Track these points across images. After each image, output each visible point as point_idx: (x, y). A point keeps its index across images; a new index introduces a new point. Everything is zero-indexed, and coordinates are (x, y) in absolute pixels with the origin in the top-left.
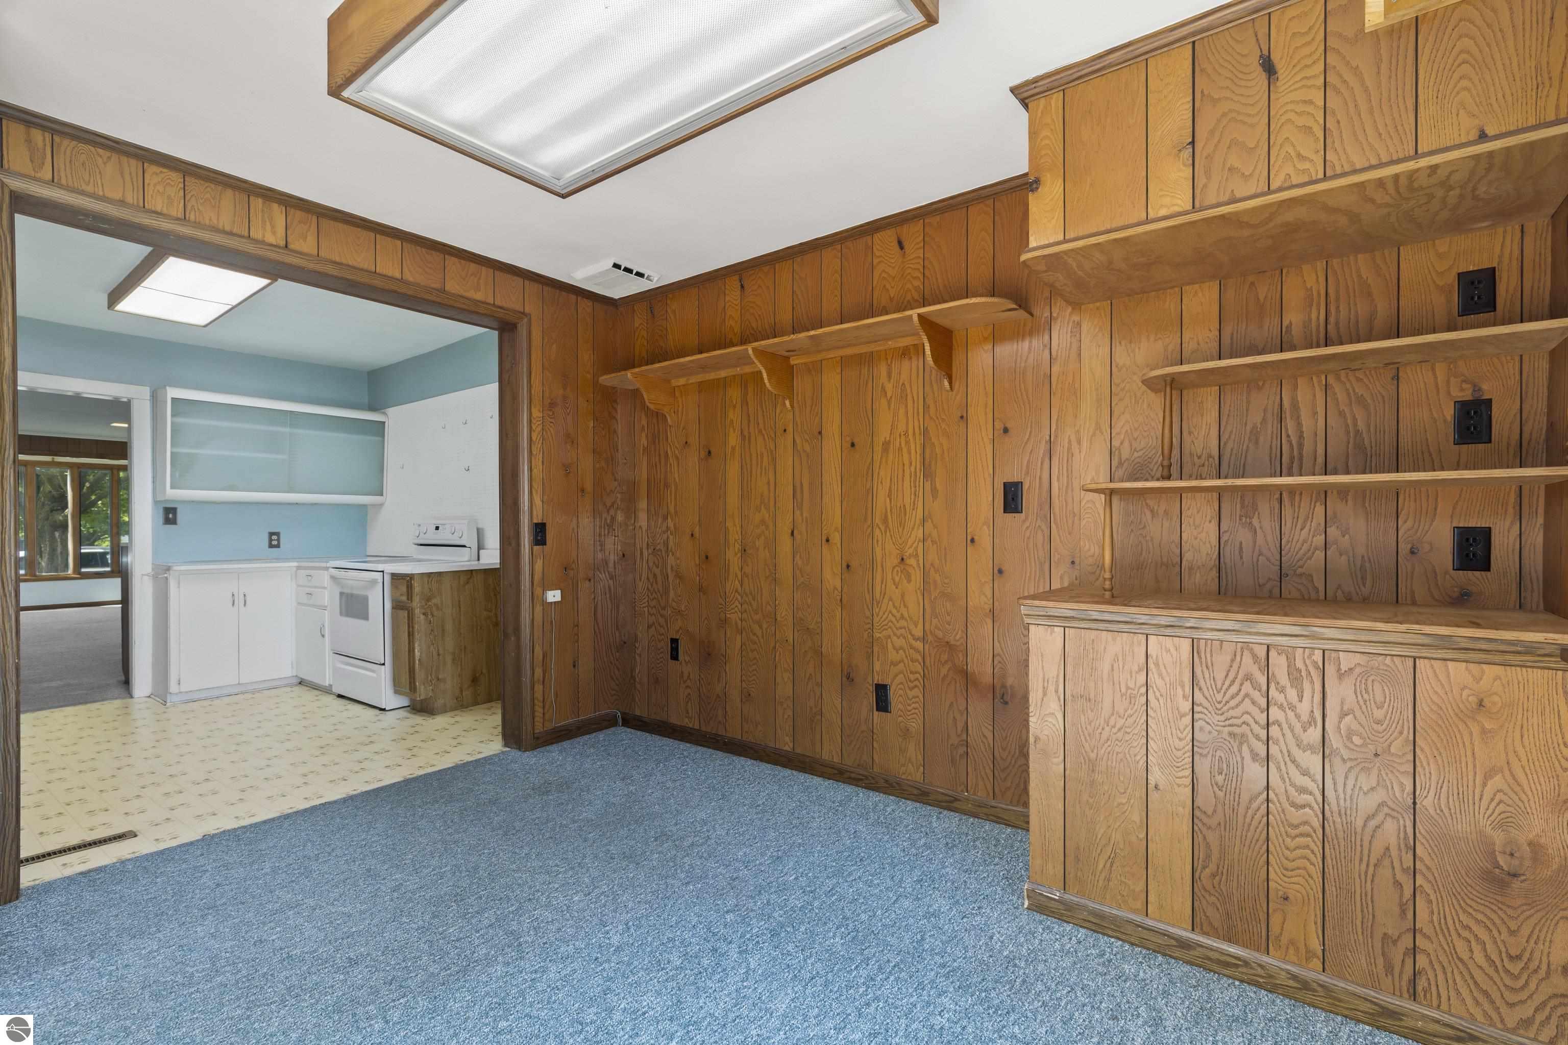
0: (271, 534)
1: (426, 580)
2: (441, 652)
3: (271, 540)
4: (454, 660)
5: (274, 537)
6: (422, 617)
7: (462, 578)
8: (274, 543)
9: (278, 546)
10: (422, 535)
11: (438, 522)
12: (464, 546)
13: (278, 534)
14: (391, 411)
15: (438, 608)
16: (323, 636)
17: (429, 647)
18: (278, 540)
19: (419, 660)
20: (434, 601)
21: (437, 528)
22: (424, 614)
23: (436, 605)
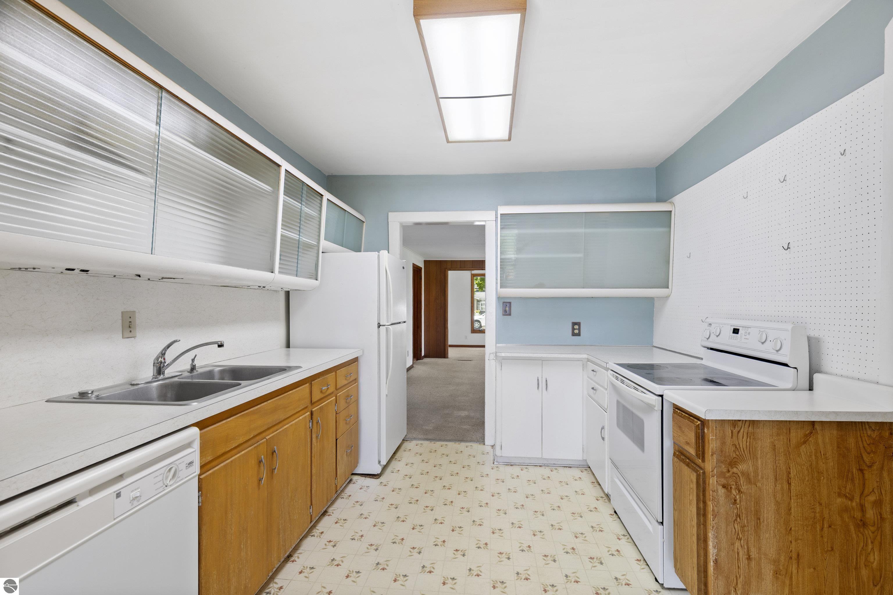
0: (574, 324)
1: (728, 430)
2: (754, 553)
3: (573, 329)
4: (776, 573)
5: (576, 327)
6: (722, 491)
7: (793, 434)
8: (576, 331)
9: (579, 334)
10: (713, 337)
11: (737, 324)
12: (786, 365)
13: (579, 324)
14: (677, 199)
15: (749, 481)
16: (603, 439)
17: (733, 544)
18: (579, 329)
19: (716, 561)
20: (742, 467)
21: (736, 331)
22: (724, 486)
23: (746, 475)
